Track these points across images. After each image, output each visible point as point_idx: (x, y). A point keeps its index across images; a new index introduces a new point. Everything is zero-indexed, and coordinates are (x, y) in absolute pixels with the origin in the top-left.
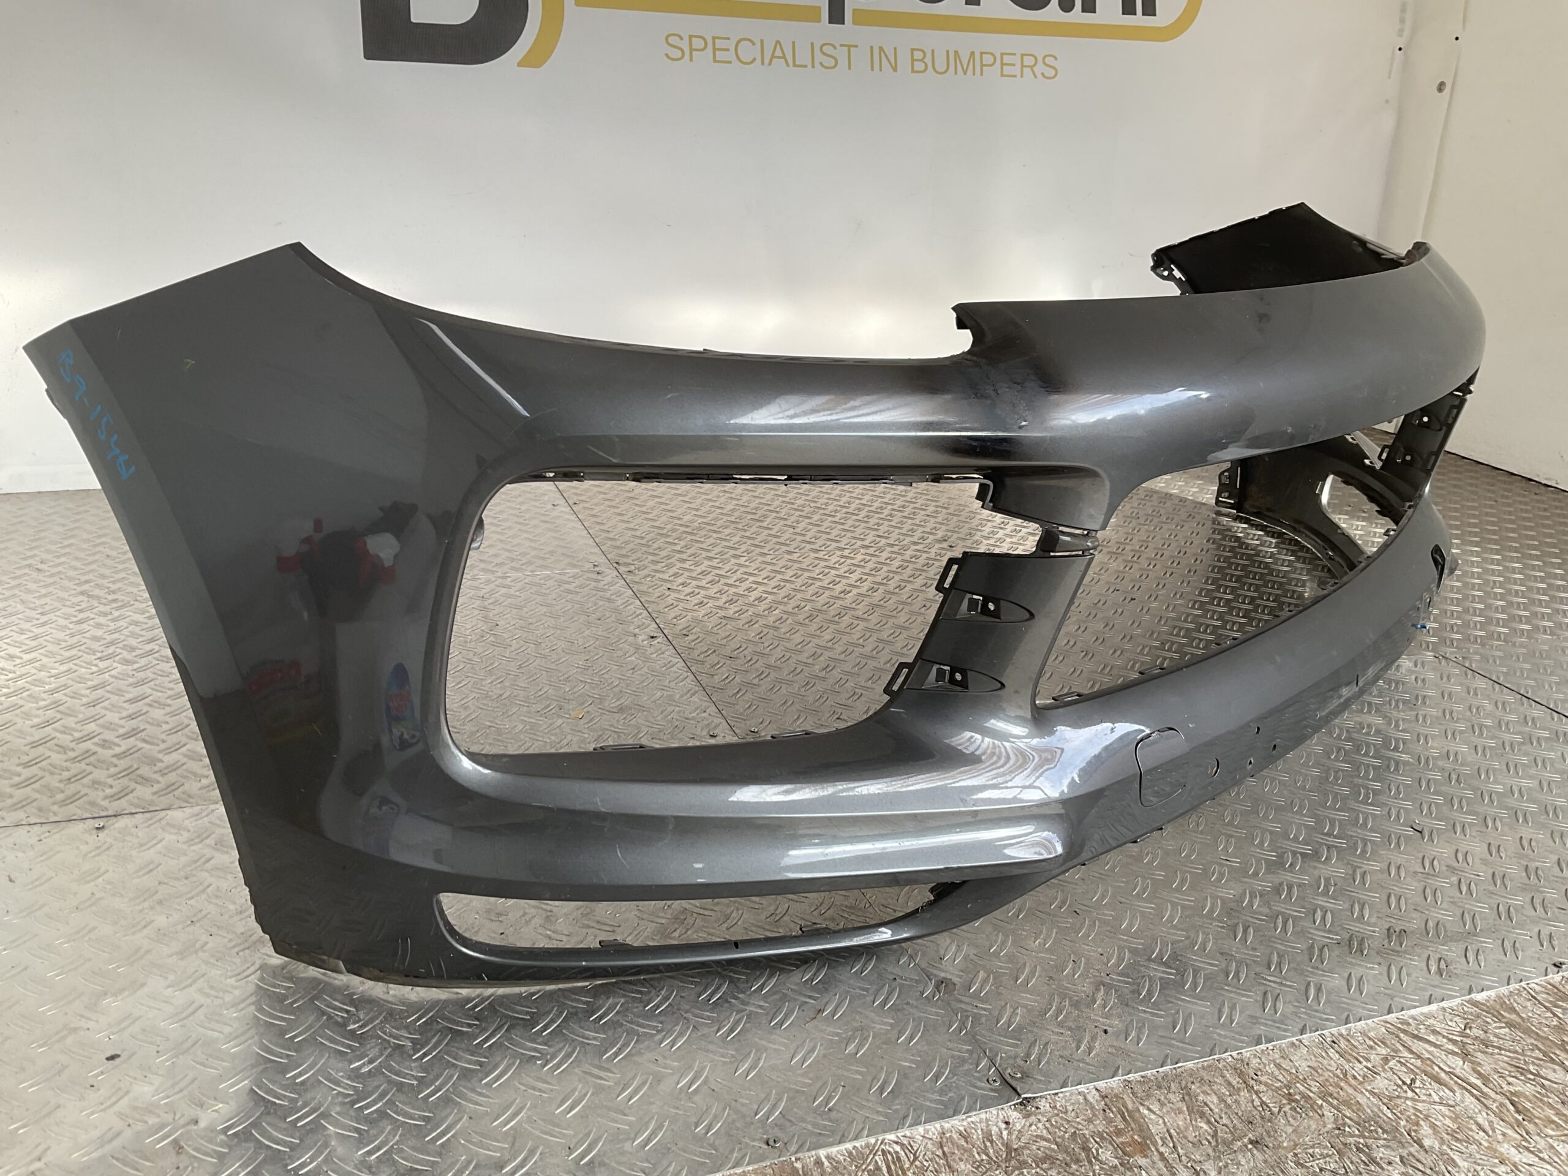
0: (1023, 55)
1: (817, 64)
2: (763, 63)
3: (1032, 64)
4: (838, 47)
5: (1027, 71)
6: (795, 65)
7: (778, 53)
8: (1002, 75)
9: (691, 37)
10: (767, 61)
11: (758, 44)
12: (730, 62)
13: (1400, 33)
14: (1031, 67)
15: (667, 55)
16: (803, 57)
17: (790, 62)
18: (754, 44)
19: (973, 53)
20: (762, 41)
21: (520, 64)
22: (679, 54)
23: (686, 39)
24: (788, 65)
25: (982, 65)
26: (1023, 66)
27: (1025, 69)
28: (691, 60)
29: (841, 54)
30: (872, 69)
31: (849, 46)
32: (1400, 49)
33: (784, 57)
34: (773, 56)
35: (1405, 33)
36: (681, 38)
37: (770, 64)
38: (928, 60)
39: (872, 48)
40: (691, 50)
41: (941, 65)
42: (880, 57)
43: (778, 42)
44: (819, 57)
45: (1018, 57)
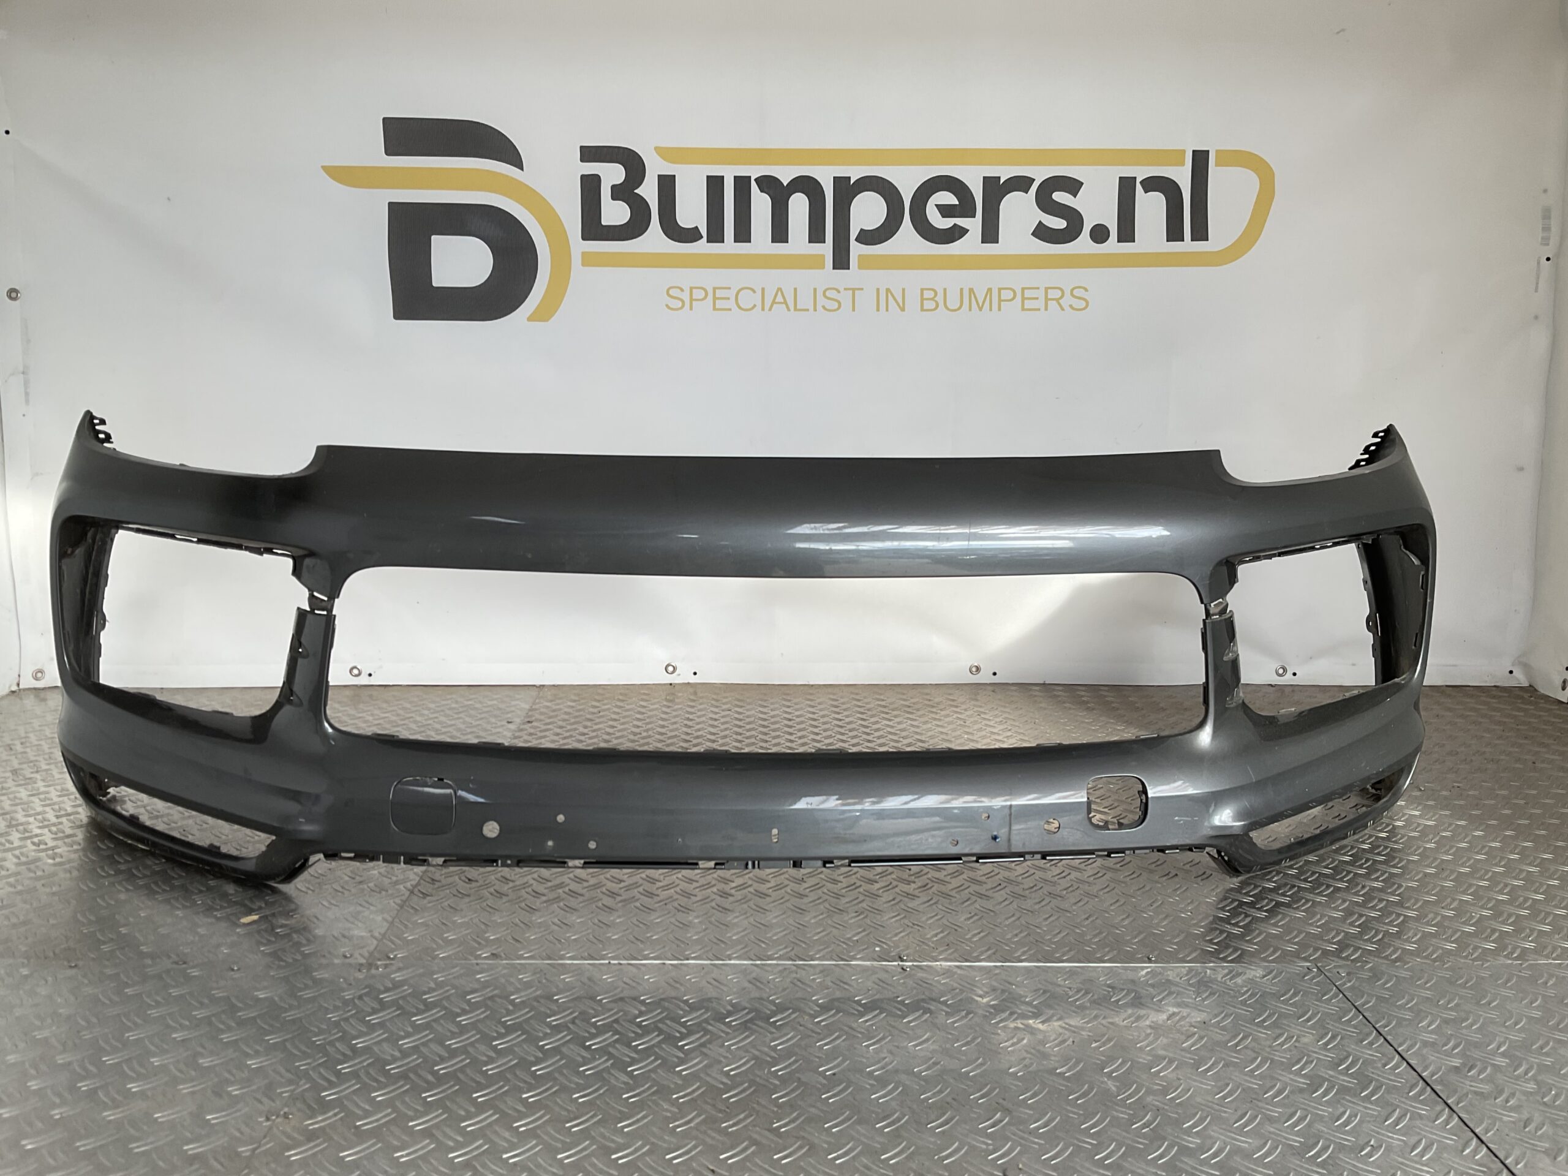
0: (1047, 289)
1: (819, 307)
2: (763, 309)
3: (1058, 297)
4: (842, 290)
5: (1052, 304)
6: (796, 309)
7: (779, 299)
8: (1023, 309)
9: (691, 289)
10: (767, 307)
11: (759, 292)
12: (730, 310)
13: (1545, 241)
14: (1057, 300)
15: (667, 306)
16: (805, 301)
17: (792, 308)
18: (754, 292)
19: (990, 290)
20: (763, 289)
21: (529, 319)
22: (680, 304)
23: (687, 291)
24: (789, 309)
25: (1000, 300)
26: (1047, 299)
27: (1049, 302)
28: (691, 309)
29: (845, 298)
30: (878, 310)
31: (854, 290)
32: (1548, 259)
33: (785, 303)
34: (774, 302)
35: (1551, 242)
36: (682, 290)
37: (770, 309)
38: (940, 298)
39: (878, 290)
40: (692, 300)
41: (953, 303)
42: (886, 298)
43: (780, 289)
44: (821, 301)
45: (1043, 290)
